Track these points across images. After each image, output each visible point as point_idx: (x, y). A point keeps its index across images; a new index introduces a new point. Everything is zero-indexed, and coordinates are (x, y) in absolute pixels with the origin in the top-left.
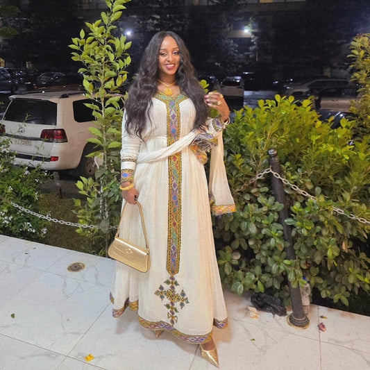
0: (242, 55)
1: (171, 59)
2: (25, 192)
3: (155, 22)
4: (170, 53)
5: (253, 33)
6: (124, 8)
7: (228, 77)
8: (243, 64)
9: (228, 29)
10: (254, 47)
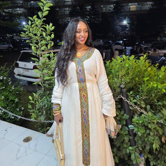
0: (123, 32)
1: (83, 35)
2: (11, 98)
3: (87, 19)
4: (82, 32)
5: (128, 23)
6: (49, 9)
7: (117, 41)
8: (124, 36)
9: (117, 22)
10: (128, 29)
